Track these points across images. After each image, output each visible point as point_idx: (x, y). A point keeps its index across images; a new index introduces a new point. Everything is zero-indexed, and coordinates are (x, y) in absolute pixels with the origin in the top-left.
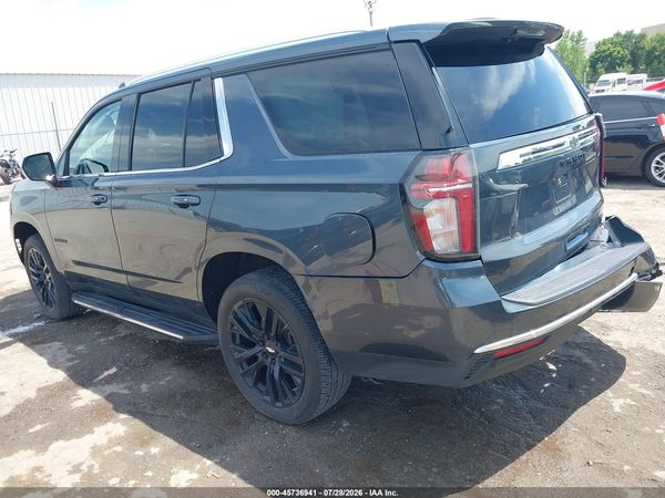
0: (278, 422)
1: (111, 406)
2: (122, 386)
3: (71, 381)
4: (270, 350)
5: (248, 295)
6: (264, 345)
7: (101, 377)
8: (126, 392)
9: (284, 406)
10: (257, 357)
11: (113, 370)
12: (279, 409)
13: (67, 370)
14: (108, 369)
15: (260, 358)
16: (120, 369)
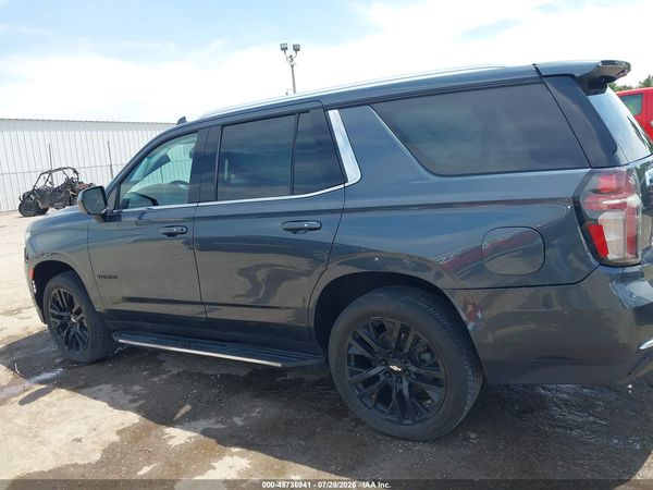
0: (406, 440)
1: (213, 441)
2: (212, 421)
3: (148, 421)
4: (395, 368)
5: (374, 314)
6: (387, 364)
7: (179, 416)
8: (220, 426)
9: (415, 422)
10: (379, 377)
11: (188, 408)
12: (408, 427)
13: (137, 411)
14: (182, 407)
15: (382, 378)
16: (195, 406)
